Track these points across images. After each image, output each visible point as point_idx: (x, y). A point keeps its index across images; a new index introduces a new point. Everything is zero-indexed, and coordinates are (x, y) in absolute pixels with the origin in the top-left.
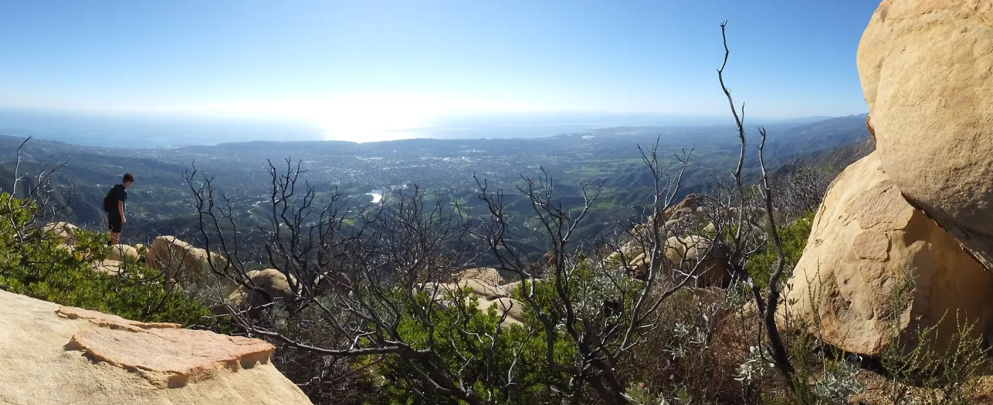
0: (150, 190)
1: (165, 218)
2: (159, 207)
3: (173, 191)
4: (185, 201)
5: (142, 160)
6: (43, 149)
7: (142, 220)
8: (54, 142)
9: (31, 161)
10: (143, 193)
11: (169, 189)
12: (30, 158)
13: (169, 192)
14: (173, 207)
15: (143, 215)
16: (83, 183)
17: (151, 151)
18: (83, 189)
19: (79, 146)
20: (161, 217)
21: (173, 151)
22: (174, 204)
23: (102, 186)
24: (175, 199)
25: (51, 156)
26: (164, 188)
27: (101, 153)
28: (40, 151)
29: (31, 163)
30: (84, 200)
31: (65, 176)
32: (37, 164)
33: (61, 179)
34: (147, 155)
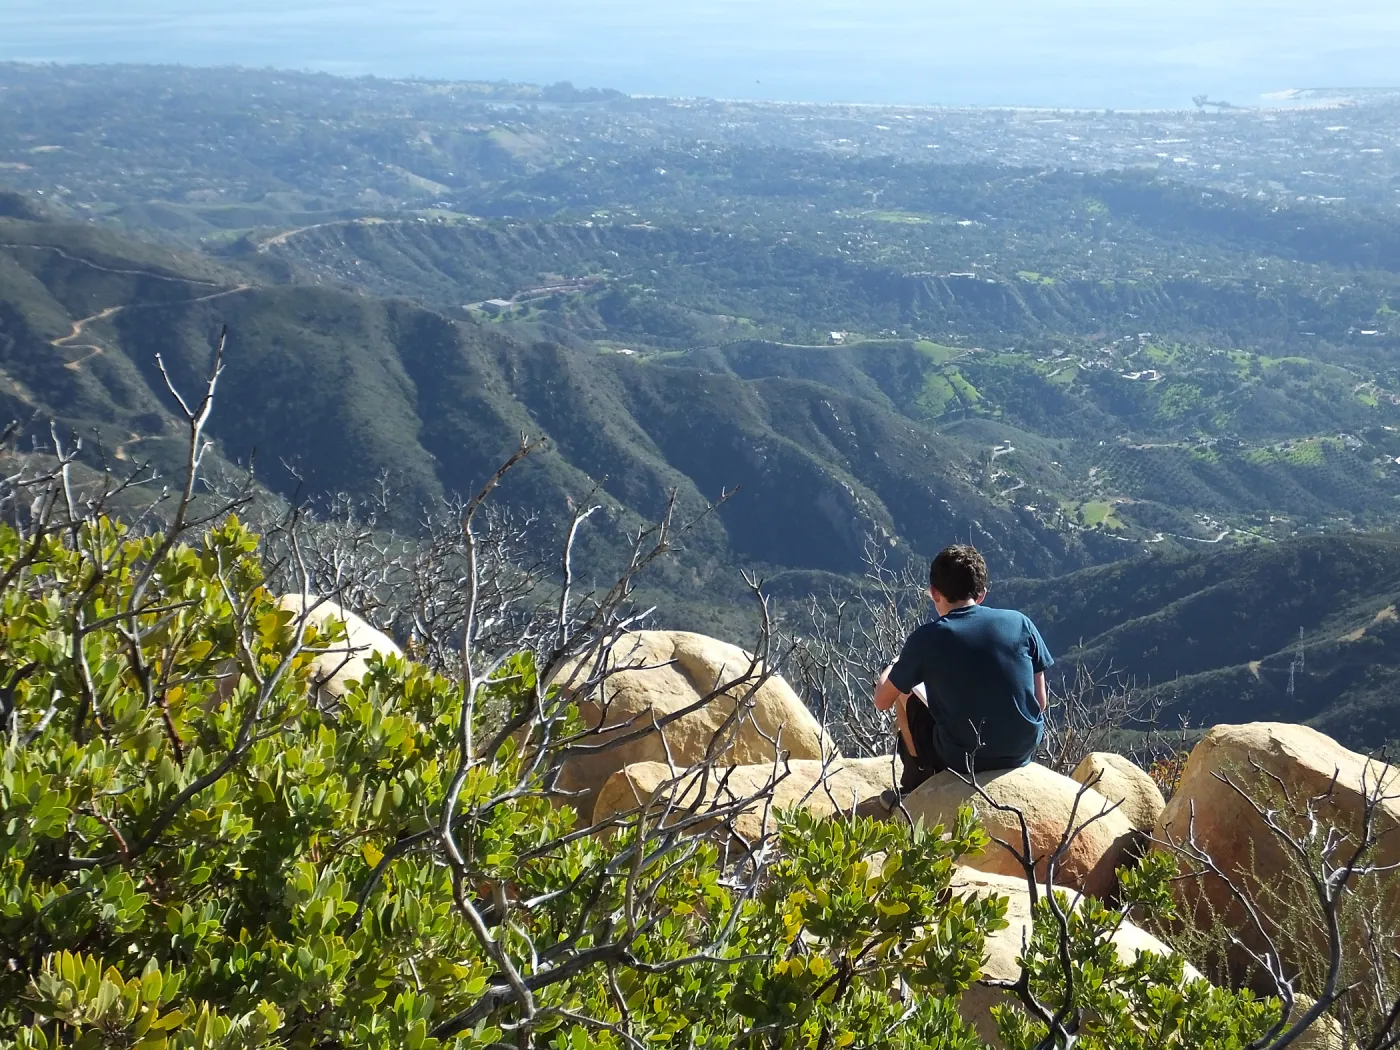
0: (1143, 363)
1: (1243, 536)
2: (1200, 468)
3: (1299, 372)
4: (1375, 436)
5: (1093, 186)
6: (504, 139)
7: (1097, 544)
8: (562, 93)
9: (435, 214)
10: (1103, 385)
11: (1266, 362)
12: (431, 202)
13: (1276, 382)
14: (1300, 473)
15: (1101, 514)
16: (748, 328)
17: (1150, 126)
18: (753, 361)
19: (716, 108)
20: (1216, 531)
21: (1303, 126)
22: (1305, 451)
23: (860, 339)
24: (1308, 426)
25: (549, 182)
26: (1241, 356)
27: (846, 146)
28: (486, 153)
29: (437, 231)
30: (763, 428)
31: (641, 295)
32: (470, 231)
33: (617, 314)
34: (1115, 156)
